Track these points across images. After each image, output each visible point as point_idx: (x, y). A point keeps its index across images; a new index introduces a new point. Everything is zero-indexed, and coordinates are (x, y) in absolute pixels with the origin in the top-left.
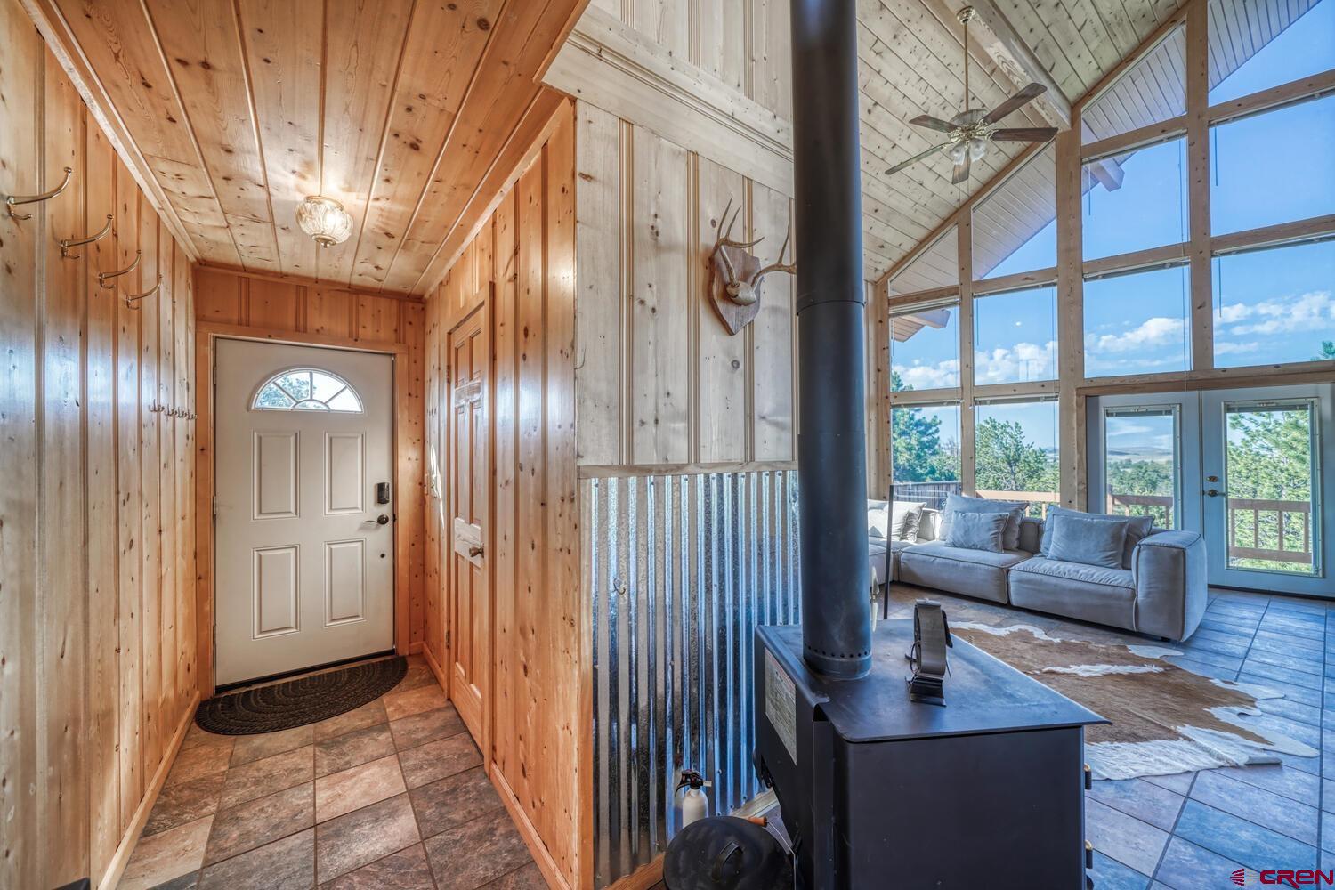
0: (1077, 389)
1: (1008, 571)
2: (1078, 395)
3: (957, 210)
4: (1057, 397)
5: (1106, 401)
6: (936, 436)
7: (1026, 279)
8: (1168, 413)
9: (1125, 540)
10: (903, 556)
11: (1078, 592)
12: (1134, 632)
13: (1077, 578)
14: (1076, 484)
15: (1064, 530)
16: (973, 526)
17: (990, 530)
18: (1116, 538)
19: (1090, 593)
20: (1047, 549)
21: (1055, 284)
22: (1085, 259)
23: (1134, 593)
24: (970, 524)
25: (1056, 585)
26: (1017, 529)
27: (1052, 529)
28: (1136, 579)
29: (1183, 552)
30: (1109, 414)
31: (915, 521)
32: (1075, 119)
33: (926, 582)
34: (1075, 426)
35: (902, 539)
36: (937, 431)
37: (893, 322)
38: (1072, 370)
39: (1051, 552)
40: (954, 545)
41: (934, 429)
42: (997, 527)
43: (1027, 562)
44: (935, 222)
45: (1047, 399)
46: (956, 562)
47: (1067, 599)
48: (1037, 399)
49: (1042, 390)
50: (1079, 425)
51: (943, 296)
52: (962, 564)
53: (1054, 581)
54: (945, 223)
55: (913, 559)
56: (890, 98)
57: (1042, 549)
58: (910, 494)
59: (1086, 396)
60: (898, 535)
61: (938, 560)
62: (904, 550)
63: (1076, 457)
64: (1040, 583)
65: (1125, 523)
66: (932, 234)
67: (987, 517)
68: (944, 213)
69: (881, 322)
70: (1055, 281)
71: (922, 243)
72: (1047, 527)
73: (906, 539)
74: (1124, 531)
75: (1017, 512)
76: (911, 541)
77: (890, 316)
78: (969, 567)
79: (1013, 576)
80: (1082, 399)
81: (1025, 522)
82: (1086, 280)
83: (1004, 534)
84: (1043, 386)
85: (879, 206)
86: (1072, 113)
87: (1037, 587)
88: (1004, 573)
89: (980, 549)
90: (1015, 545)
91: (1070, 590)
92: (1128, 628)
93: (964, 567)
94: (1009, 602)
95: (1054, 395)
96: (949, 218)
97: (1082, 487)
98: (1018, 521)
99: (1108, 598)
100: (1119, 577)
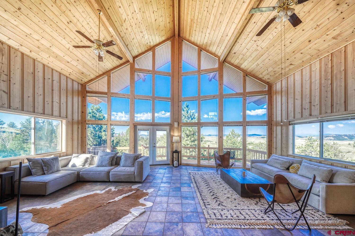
0: (133, 124)
1: (110, 172)
2: (133, 125)
3: (107, 72)
5: (139, 127)
6: (114, 132)
7: (123, 95)
8: (148, 130)
10: (81, 172)
11: (124, 175)
14: (132, 146)
16: (104, 160)
17: (108, 161)
18: (134, 160)
19: (126, 175)
22: (135, 94)
23: (134, 173)
24: (103, 160)
25: (120, 174)
26: (115, 160)
27: (122, 159)
28: (135, 169)
29: (142, 162)
30: (139, 130)
31: (89, 160)
32: (134, 61)
33: (88, 179)
35: (84, 166)
36: (114, 130)
37: (88, 98)
38: (132, 119)
39: (121, 165)
40: (98, 166)
41: (113, 130)
42: (110, 160)
43: (115, 168)
44: (101, 73)
45: (127, 125)
46: (96, 172)
47: (122, 177)
49: (126, 123)
50: (133, 132)
51: (103, 94)
52: (98, 172)
53: (119, 173)
54: (104, 74)
55: (84, 173)
56: (77, 23)
58: (94, 150)
59: (135, 126)
60: (82, 165)
61: (91, 172)
62: (81, 170)
63: (133, 139)
64: (116, 174)
65: (136, 155)
66: (100, 76)
67: (108, 157)
68: (104, 71)
69: (84, 97)
70: (129, 97)
71: (97, 77)
73: (85, 166)
74: (136, 158)
75: (116, 155)
76: (87, 166)
77: (87, 96)
78: (100, 173)
79: (111, 173)
81: (117, 157)
82: (135, 99)
83: (112, 161)
85: (79, 59)
86: (133, 59)
87: (115, 175)
88: (108, 172)
89: (105, 166)
90: (115, 163)
91: (123, 175)
92: (133, 181)
93: (98, 173)
94: (110, 181)
95: (129, 125)
96: (105, 73)
98: (116, 157)
100: (132, 169)
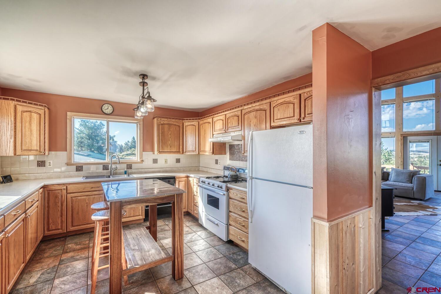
0: (401, 135)
4: (395, 137)
5: (410, 138)
7: (386, 102)
8: (428, 142)
9: (412, 175)
11: (399, 189)
12: (413, 198)
13: (398, 185)
14: (400, 162)
15: (395, 174)
18: (410, 176)
20: (391, 179)
21: (395, 104)
22: (404, 97)
23: (413, 188)
27: (392, 174)
28: (414, 185)
29: (426, 179)
30: (410, 142)
34: (400, 145)
38: (399, 129)
39: (392, 179)
43: (385, 182)
45: (391, 137)
48: (389, 137)
53: (392, 186)
57: (389, 179)
59: (404, 137)
63: (400, 154)
65: (412, 172)
70: (394, 103)
72: (391, 173)
74: (412, 174)
75: (382, 169)
80: (402, 137)
82: (404, 103)
84: (390, 133)
92: (411, 197)
95: (394, 136)
97: (402, 163)
99: (406, 190)
100: (410, 185)
